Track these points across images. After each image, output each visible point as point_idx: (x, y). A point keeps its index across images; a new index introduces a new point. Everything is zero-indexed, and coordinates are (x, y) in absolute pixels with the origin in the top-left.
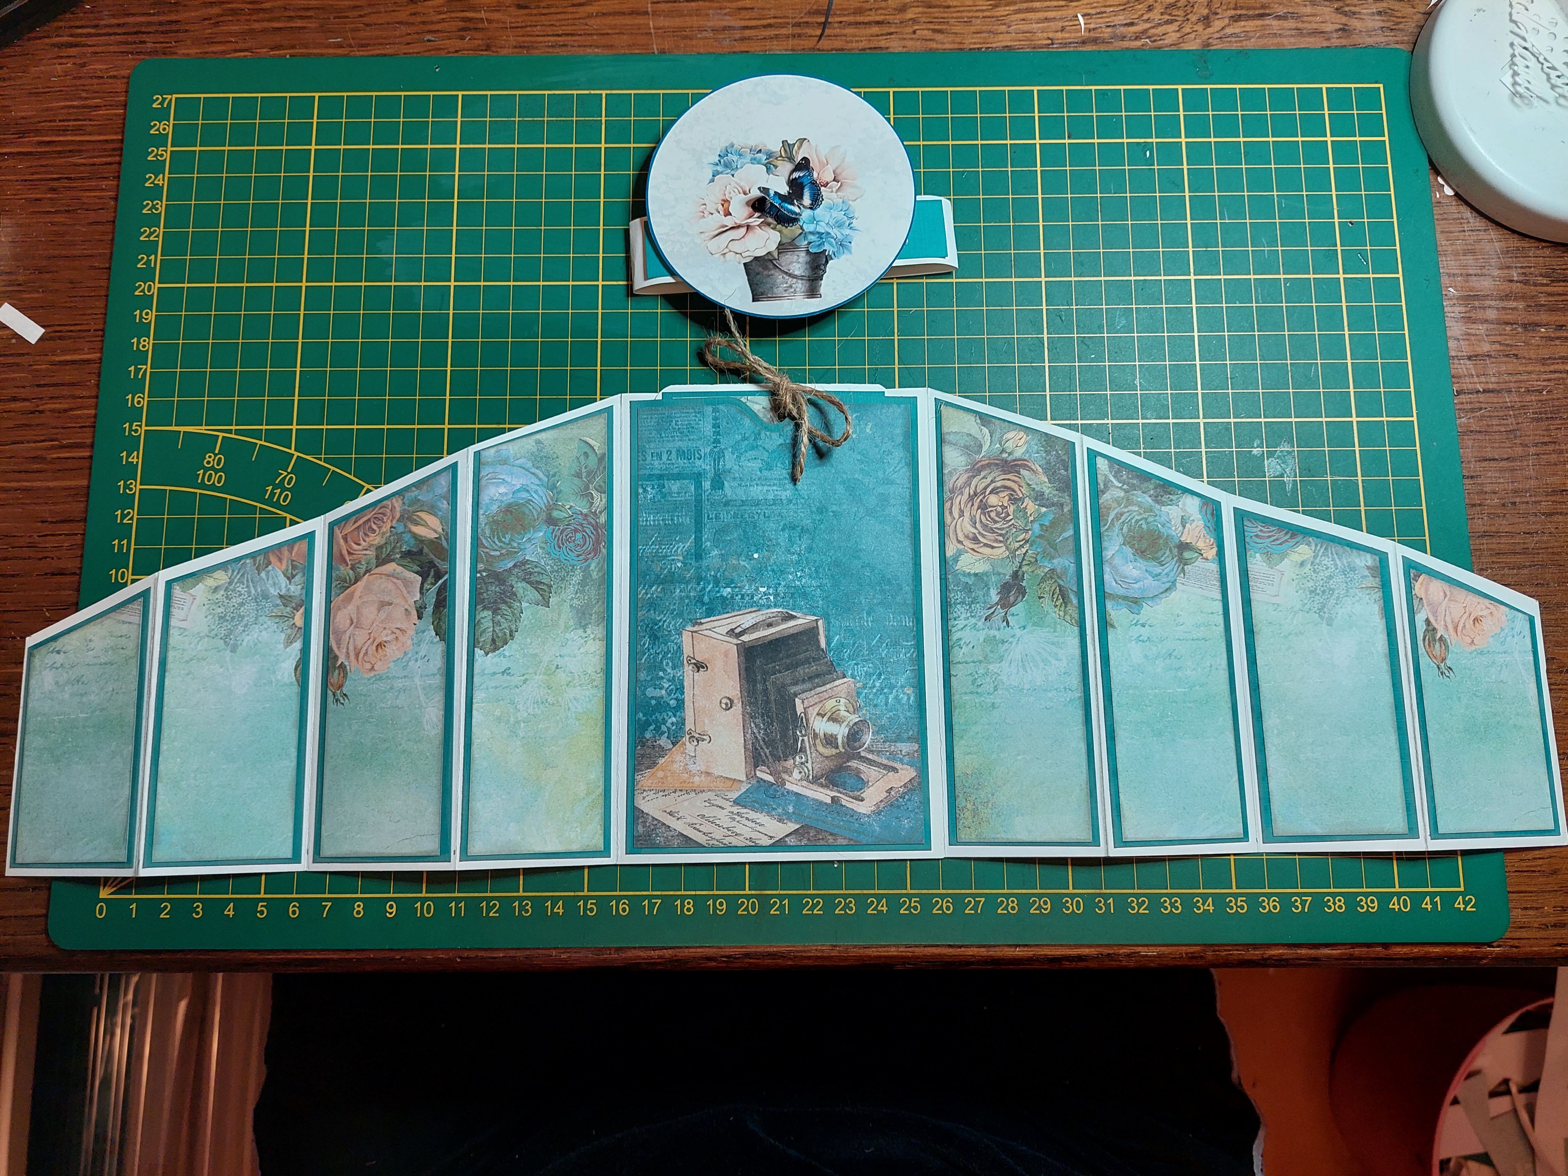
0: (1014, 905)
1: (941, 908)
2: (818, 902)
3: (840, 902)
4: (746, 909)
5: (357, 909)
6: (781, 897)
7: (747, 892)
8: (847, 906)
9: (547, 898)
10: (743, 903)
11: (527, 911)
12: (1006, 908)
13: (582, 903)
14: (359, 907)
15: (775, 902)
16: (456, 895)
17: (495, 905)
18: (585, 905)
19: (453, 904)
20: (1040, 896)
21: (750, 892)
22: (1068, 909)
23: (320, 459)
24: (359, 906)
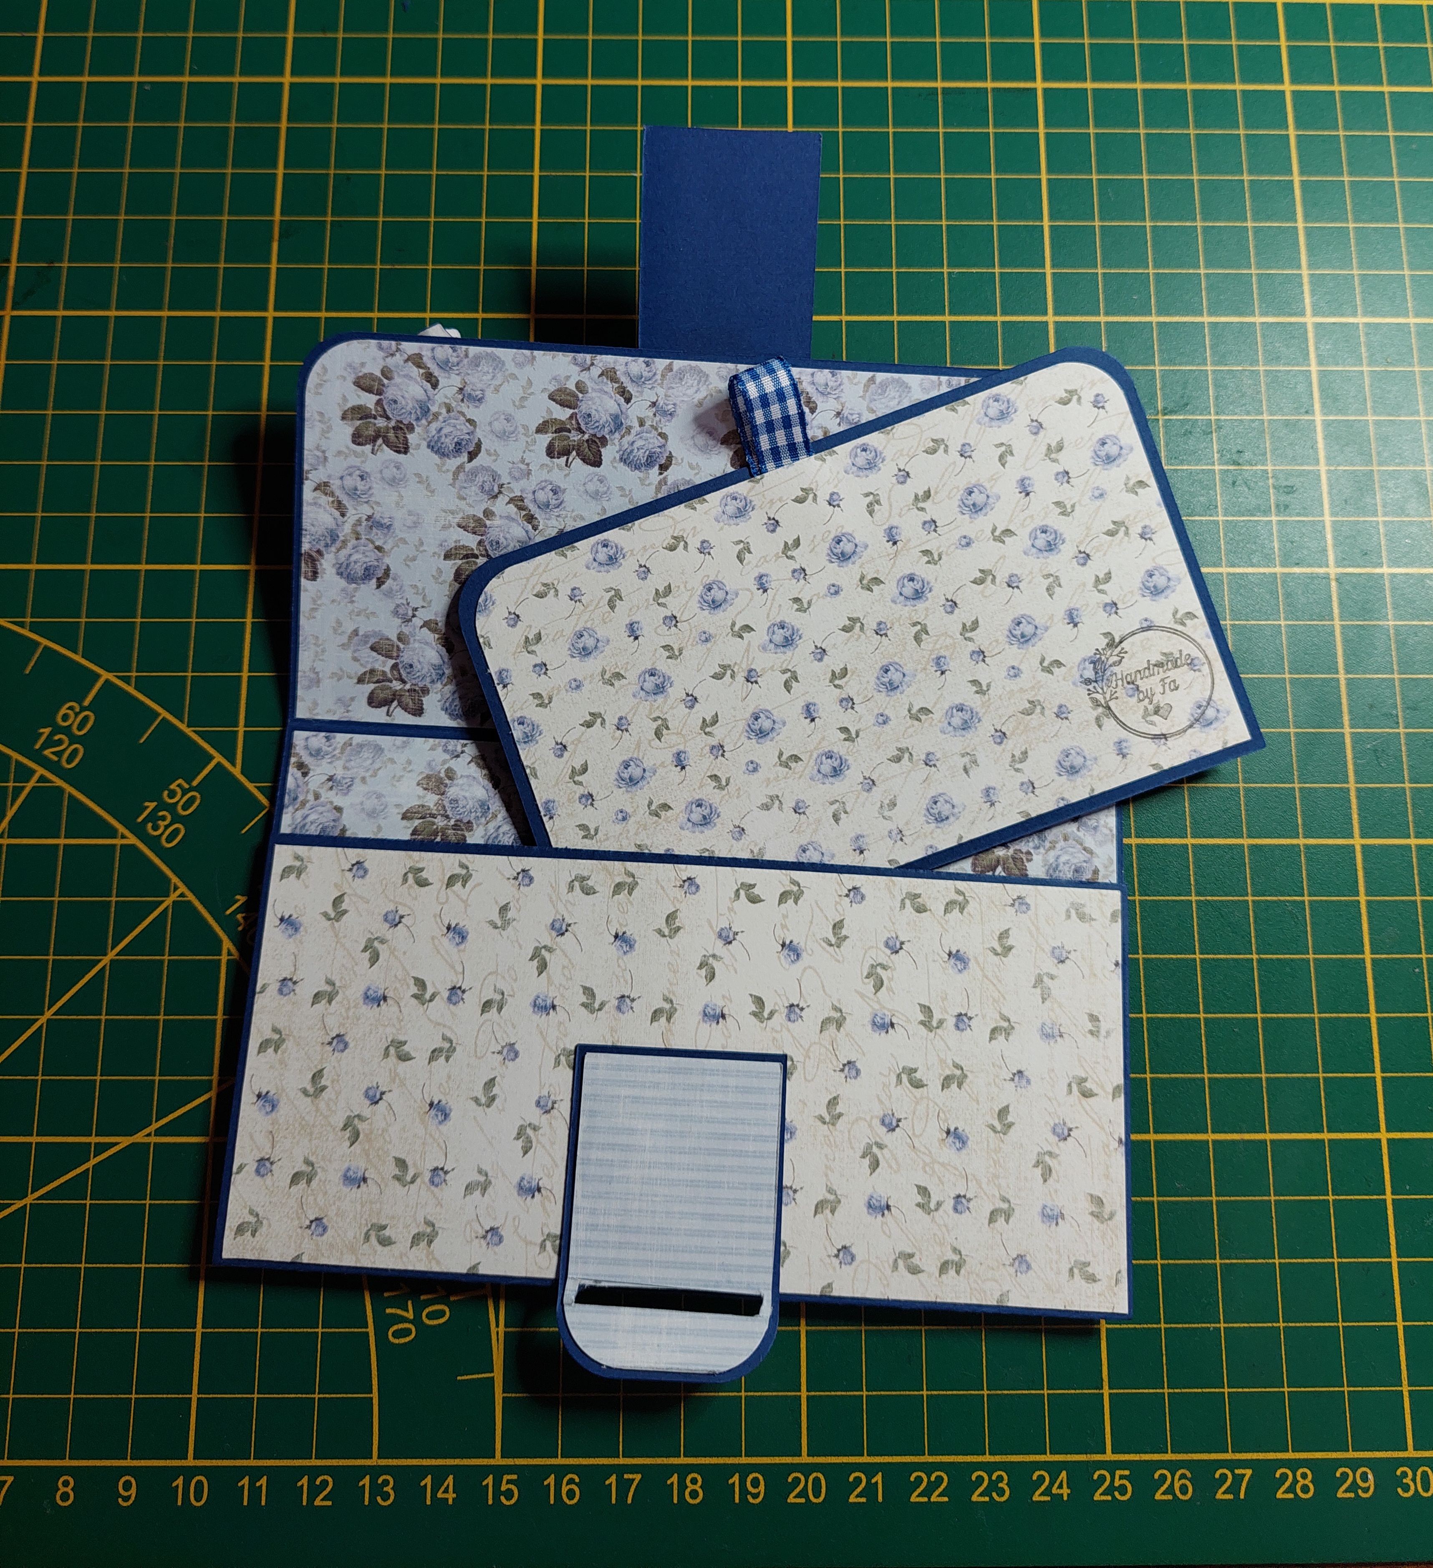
0: (1306, 1482)
1: (1170, 1490)
2: (940, 1479)
3: (980, 1479)
4: (803, 1494)
5: (63, 1489)
6: (870, 1470)
7: (805, 1459)
8: (993, 1486)
9: (426, 1470)
10: (797, 1481)
11: (386, 1497)
12: (1291, 1489)
13: (490, 1480)
14: (66, 1487)
15: (858, 1480)
16: (252, 1462)
17: (325, 1483)
18: (497, 1483)
19: (246, 1481)
20: (1354, 1464)
21: (811, 1460)
22: (1406, 1488)
23: (21, 625)
24: (66, 1484)
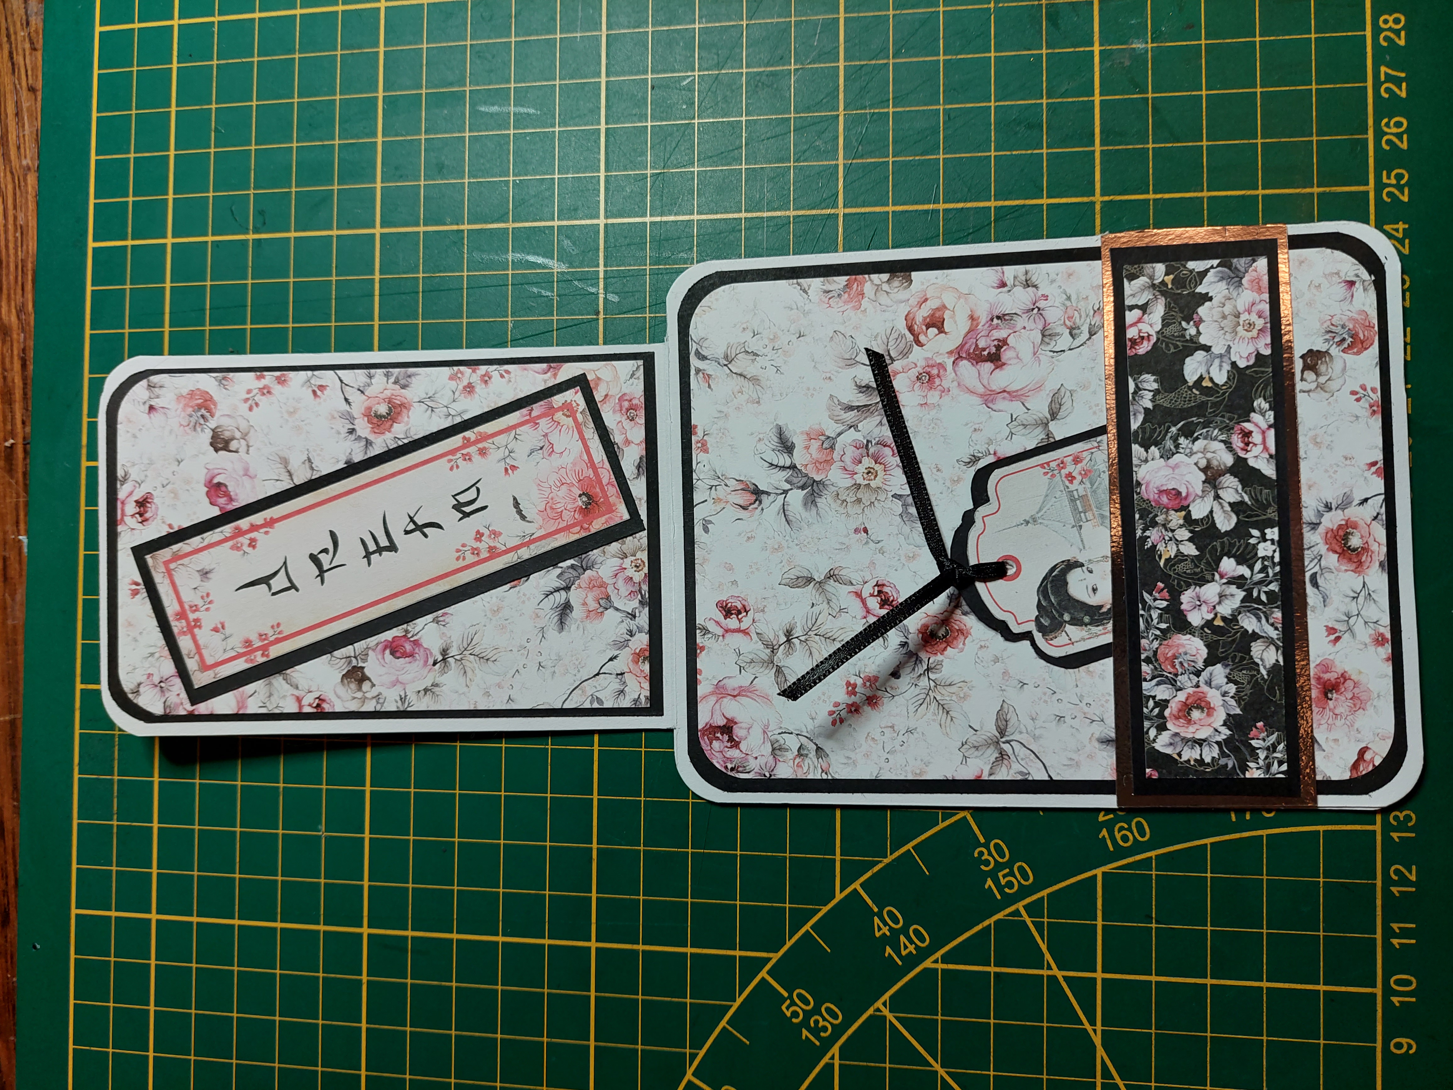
0: (1391, 20)
1: (1399, 136)
11: (1408, 818)
12: (1397, 33)
16: (1379, 936)
17: (1397, 872)
19: (1395, 941)
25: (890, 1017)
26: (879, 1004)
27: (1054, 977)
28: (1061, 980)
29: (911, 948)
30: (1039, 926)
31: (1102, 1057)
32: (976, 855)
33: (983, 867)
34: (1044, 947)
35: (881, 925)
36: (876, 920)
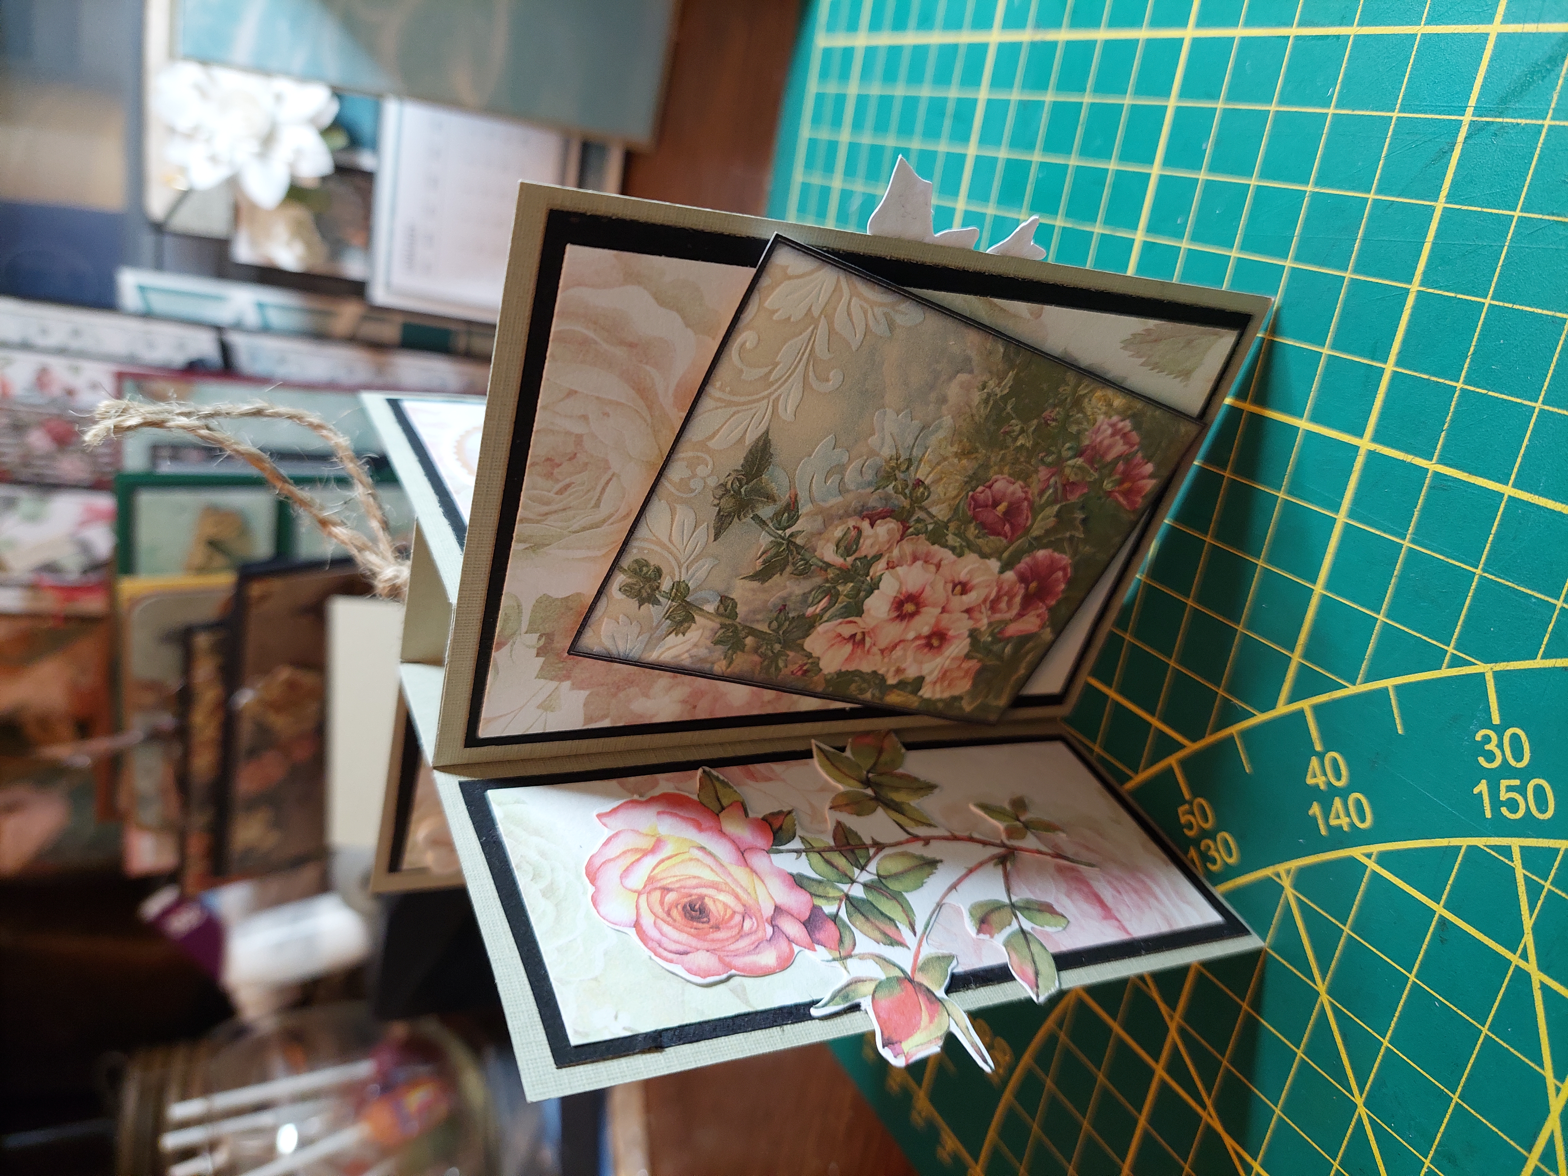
25: (1290, 893)
26: (1281, 868)
27: (1528, 976)
28: (1536, 986)
29: (1344, 822)
30: (1534, 890)
31: (1552, 1133)
32: (1478, 737)
33: (1481, 760)
34: (1528, 923)
35: (1318, 772)
36: (1314, 762)
